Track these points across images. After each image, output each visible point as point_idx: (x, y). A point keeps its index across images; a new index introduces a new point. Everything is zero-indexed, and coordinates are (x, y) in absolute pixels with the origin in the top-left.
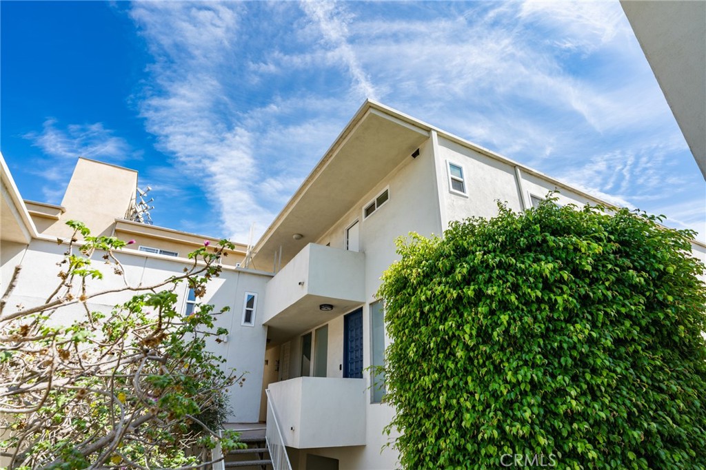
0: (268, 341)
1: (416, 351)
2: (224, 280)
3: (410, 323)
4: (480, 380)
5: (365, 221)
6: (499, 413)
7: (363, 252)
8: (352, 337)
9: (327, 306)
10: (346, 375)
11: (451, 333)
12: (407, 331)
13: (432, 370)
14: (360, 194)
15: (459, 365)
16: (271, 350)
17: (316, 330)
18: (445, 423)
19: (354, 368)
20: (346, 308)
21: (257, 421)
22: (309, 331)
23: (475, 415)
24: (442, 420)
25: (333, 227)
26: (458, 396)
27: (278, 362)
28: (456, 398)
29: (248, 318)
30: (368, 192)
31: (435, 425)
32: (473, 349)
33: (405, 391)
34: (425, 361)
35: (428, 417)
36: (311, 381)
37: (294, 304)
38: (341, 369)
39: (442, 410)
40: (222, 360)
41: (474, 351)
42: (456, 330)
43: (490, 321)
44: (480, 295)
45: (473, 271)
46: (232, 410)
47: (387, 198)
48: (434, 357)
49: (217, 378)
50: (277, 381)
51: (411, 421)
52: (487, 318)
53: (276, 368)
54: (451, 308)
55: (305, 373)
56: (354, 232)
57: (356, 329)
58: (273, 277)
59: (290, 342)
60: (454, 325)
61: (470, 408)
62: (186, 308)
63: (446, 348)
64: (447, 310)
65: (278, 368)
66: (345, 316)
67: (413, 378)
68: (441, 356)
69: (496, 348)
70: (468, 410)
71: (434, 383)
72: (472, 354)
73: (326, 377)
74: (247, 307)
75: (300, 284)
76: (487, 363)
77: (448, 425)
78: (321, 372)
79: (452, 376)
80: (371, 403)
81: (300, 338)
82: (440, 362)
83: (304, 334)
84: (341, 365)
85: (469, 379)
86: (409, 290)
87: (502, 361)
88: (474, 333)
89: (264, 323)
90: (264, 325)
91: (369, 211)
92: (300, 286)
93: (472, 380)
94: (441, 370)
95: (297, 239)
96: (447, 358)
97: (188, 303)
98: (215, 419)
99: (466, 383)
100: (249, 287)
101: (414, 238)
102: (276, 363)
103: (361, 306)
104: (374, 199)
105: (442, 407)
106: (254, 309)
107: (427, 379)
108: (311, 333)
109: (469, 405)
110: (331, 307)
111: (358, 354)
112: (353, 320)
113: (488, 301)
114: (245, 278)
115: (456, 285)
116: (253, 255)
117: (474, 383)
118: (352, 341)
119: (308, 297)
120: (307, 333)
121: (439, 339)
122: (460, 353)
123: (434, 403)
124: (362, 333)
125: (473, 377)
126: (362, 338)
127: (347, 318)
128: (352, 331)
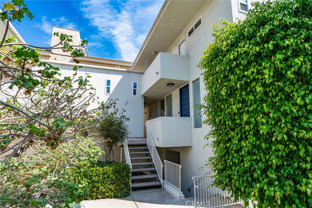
0: (145, 103)
1: (226, 92)
2: (122, 76)
3: (222, 76)
4: (272, 106)
5: (189, 39)
6: (289, 125)
7: (188, 56)
8: (184, 99)
9: (171, 84)
10: (181, 116)
11: (252, 77)
12: (219, 81)
13: (236, 102)
14: (185, 24)
15: (257, 97)
16: (147, 108)
17: (166, 97)
18: (245, 133)
19: (185, 113)
20: (180, 85)
21: (143, 136)
22: (163, 98)
23: (269, 127)
24: (243, 130)
25: (172, 46)
26: (255, 116)
27: (151, 113)
28: (254, 117)
29: (135, 93)
30: (190, 22)
31: (237, 134)
32: (269, 86)
33: (217, 116)
34: (231, 98)
35: (233, 129)
36: (166, 118)
37: (155, 84)
38: (179, 114)
39: (244, 125)
40: (124, 110)
41: (269, 87)
42: (256, 75)
43: (285, 65)
44: (277, 48)
45: (272, 33)
46: (130, 131)
47: (201, 23)
48: (238, 94)
49: (123, 118)
50: (151, 119)
51: (221, 132)
52: (282, 63)
53: (150, 115)
54: (252, 62)
55: (162, 115)
56: (183, 47)
57: (186, 95)
58: (144, 73)
59: (155, 104)
60: (255, 71)
61: (265, 123)
62: (106, 89)
63: (247, 88)
64: (249, 63)
65: (151, 115)
66: (180, 89)
67: (224, 108)
68: (244, 93)
69: (288, 83)
70: (263, 124)
71: (238, 109)
72: (267, 89)
73: (172, 116)
74: (134, 88)
75: (156, 73)
76: (280, 94)
77: (247, 133)
78: (170, 114)
79: (251, 105)
80: (194, 128)
81: (159, 102)
82: (243, 97)
83: (161, 99)
84: (179, 112)
85: (265, 105)
86: (220, 57)
87: (292, 91)
88: (272, 74)
89: (142, 94)
90: (142, 96)
91: (190, 33)
92: (157, 74)
93: (267, 106)
94: (243, 101)
95: (154, 54)
96: (248, 94)
97: (107, 87)
98: (123, 135)
99: (262, 108)
100: (134, 79)
101: (224, 23)
102: (150, 113)
103: (188, 83)
104: (193, 25)
105: (244, 123)
106: (137, 89)
107: (234, 107)
108: (164, 99)
109: (264, 121)
110: (173, 84)
111: (187, 101)
112: (184, 91)
113: (284, 51)
114: (132, 75)
115: (258, 44)
116: (135, 65)
117: (268, 108)
118: (184, 101)
119: (161, 79)
120: (162, 99)
121: (243, 82)
122: (259, 89)
123: (238, 121)
124: (189, 96)
125: (267, 104)
126: (189, 99)
127: (181, 90)
128: (183, 96)
